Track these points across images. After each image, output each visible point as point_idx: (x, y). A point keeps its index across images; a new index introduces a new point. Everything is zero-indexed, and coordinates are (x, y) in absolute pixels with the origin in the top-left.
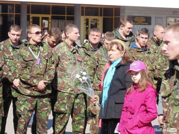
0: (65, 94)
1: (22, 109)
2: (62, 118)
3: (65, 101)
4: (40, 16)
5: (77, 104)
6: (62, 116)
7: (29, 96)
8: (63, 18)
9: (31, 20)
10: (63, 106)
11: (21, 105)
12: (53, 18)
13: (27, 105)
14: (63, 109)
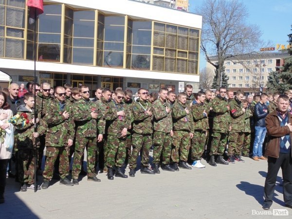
0: (160, 133)
1: (137, 143)
2: (158, 149)
3: (160, 137)
4: (78, 81)
5: (167, 139)
6: (158, 147)
7: (141, 134)
8: (91, 83)
9: (72, 84)
10: (159, 140)
11: (136, 141)
12: (85, 83)
13: (140, 140)
14: (159, 143)
